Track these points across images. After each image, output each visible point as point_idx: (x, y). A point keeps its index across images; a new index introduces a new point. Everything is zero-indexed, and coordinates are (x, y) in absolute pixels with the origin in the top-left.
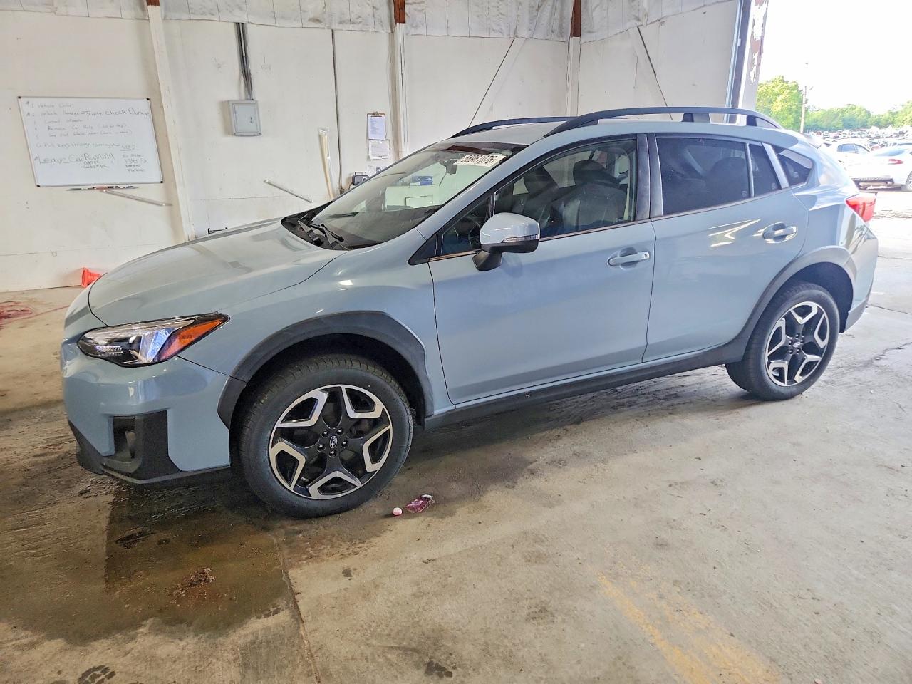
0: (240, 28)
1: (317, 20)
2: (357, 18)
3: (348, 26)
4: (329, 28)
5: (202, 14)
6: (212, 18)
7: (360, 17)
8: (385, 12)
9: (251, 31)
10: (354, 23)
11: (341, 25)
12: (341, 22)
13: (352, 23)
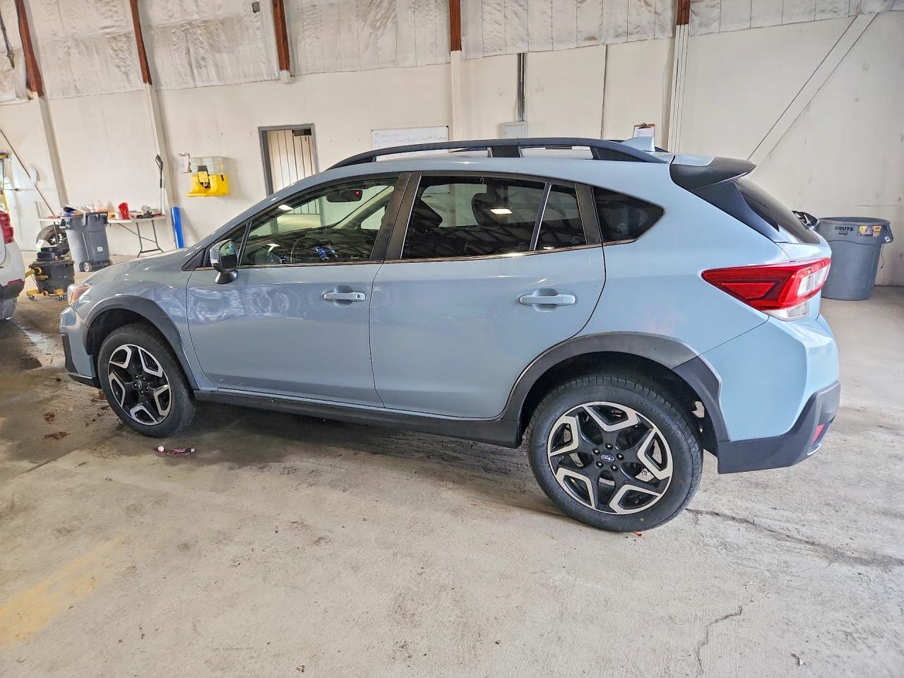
0: (521, 58)
1: (593, 38)
2: (635, 29)
3: (624, 39)
4: (603, 44)
5: (493, 51)
6: (501, 52)
7: (639, 26)
8: (669, 15)
9: (530, 59)
10: (631, 34)
11: (616, 39)
12: (617, 36)
13: (628, 33)
